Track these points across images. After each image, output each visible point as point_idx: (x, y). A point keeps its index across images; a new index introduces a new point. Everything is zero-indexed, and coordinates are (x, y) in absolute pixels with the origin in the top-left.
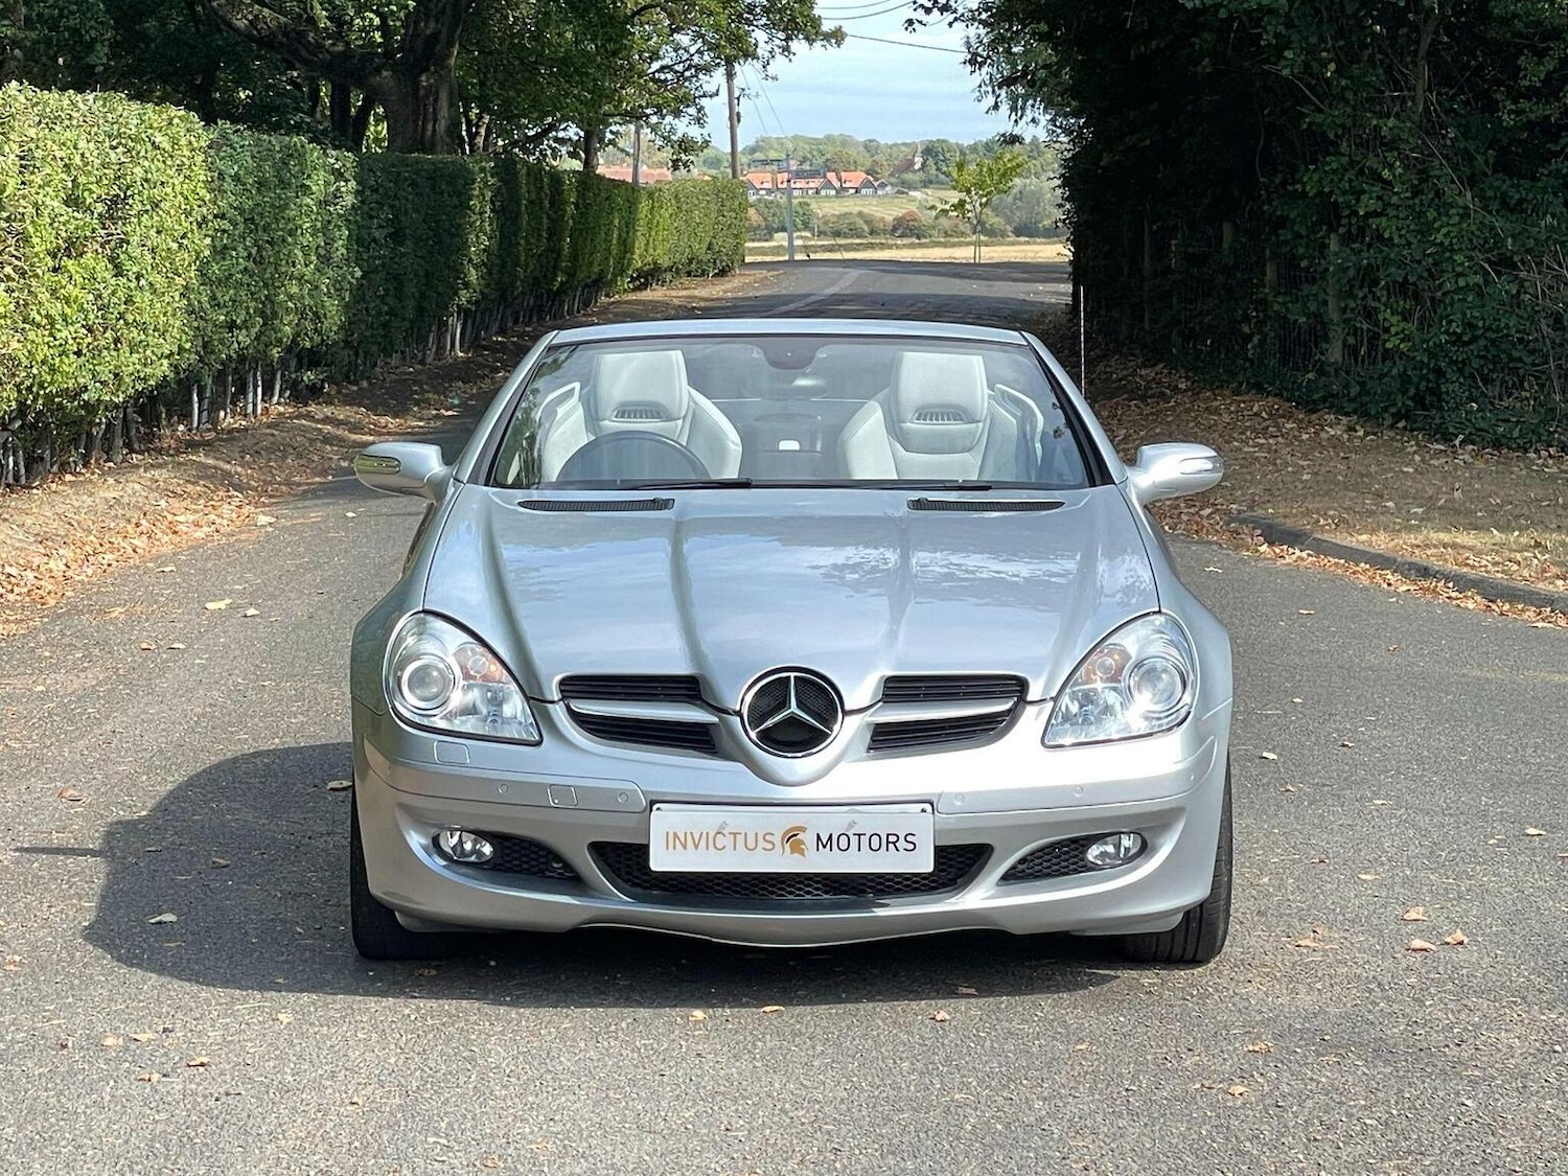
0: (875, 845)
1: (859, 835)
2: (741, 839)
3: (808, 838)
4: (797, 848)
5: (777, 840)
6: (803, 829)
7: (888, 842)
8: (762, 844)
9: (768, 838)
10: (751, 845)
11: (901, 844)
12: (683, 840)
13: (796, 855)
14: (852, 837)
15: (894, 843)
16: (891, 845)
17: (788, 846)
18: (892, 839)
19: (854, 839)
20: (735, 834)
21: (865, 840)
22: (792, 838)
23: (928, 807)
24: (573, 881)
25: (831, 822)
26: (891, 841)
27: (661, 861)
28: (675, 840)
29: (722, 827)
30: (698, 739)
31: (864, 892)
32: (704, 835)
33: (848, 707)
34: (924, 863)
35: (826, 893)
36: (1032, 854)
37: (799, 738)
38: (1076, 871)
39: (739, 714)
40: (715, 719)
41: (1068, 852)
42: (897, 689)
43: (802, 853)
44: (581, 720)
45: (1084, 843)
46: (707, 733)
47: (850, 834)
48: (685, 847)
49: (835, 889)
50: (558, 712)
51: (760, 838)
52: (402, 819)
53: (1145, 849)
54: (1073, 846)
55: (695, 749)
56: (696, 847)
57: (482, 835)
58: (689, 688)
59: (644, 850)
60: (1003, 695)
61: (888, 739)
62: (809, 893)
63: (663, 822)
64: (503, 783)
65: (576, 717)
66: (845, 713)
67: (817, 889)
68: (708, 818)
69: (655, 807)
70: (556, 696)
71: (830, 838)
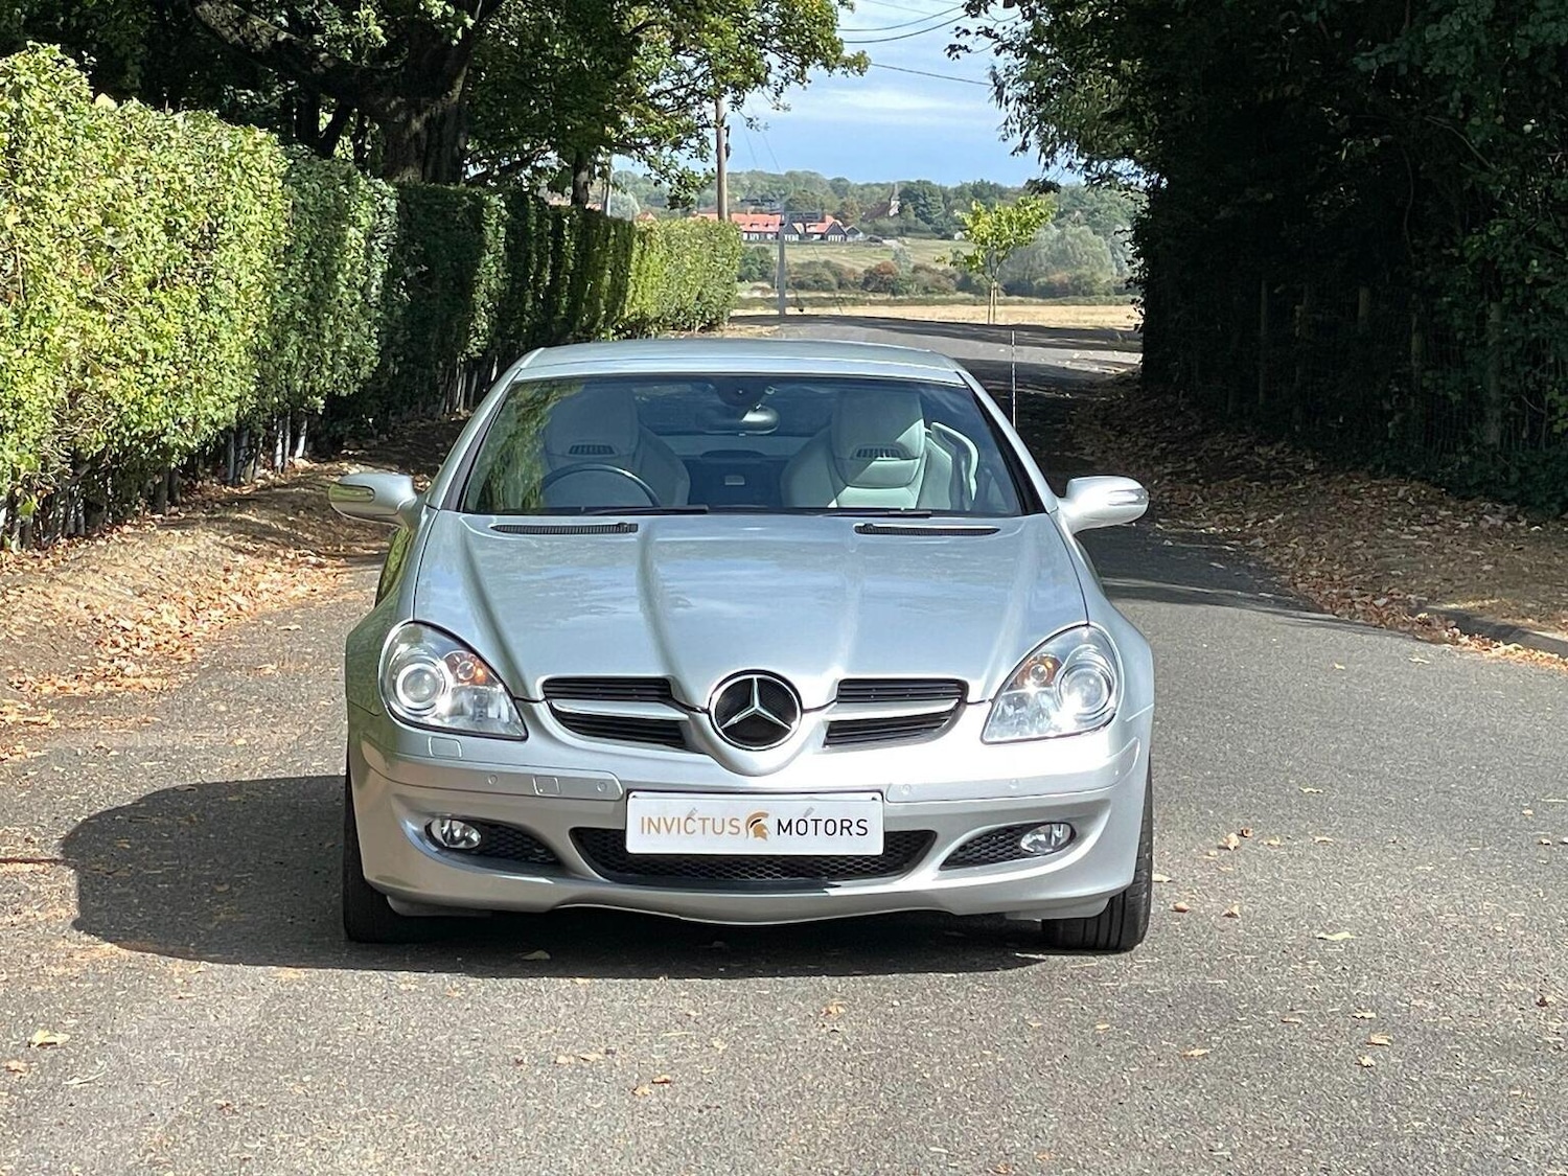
0: (830, 829)
2: (709, 824)
3: (770, 824)
4: (760, 832)
5: (742, 824)
6: (766, 815)
7: (842, 828)
8: (728, 828)
9: (734, 823)
10: (718, 830)
11: (854, 829)
12: (656, 824)
13: (759, 838)
14: (809, 822)
15: (848, 828)
16: (845, 831)
17: (751, 831)
18: (846, 824)
19: (811, 825)
20: (704, 820)
21: (821, 825)
22: (755, 822)
23: (878, 796)
24: (554, 864)
25: (791, 809)
26: (845, 827)
27: (636, 844)
28: (649, 824)
29: (692, 813)
30: (671, 735)
31: (819, 874)
32: (676, 820)
33: (805, 707)
34: (875, 846)
35: (784, 875)
36: (971, 841)
37: (762, 733)
38: (1011, 858)
39: (707, 711)
40: (685, 717)
41: (1003, 841)
42: (851, 691)
43: (764, 836)
44: (562, 718)
45: (1014, 833)
46: (678, 730)
47: (808, 819)
48: (658, 831)
49: (793, 871)
50: (542, 710)
51: (727, 824)
52: (397, 807)
53: (1074, 838)
54: (1009, 834)
55: (666, 744)
56: (669, 831)
57: (470, 822)
58: (662, 689)
59: (621, 835)
60: (947, 697)
61: (841, 734)
62: (769, 875)
63: (640, 809)
64: (493, 775)
65: (560, 716)
66: (803, 711)
67: (776, 872)
68: (679, 805)
69: (631, 795)
70: (540, 696)
71: (790, 823)
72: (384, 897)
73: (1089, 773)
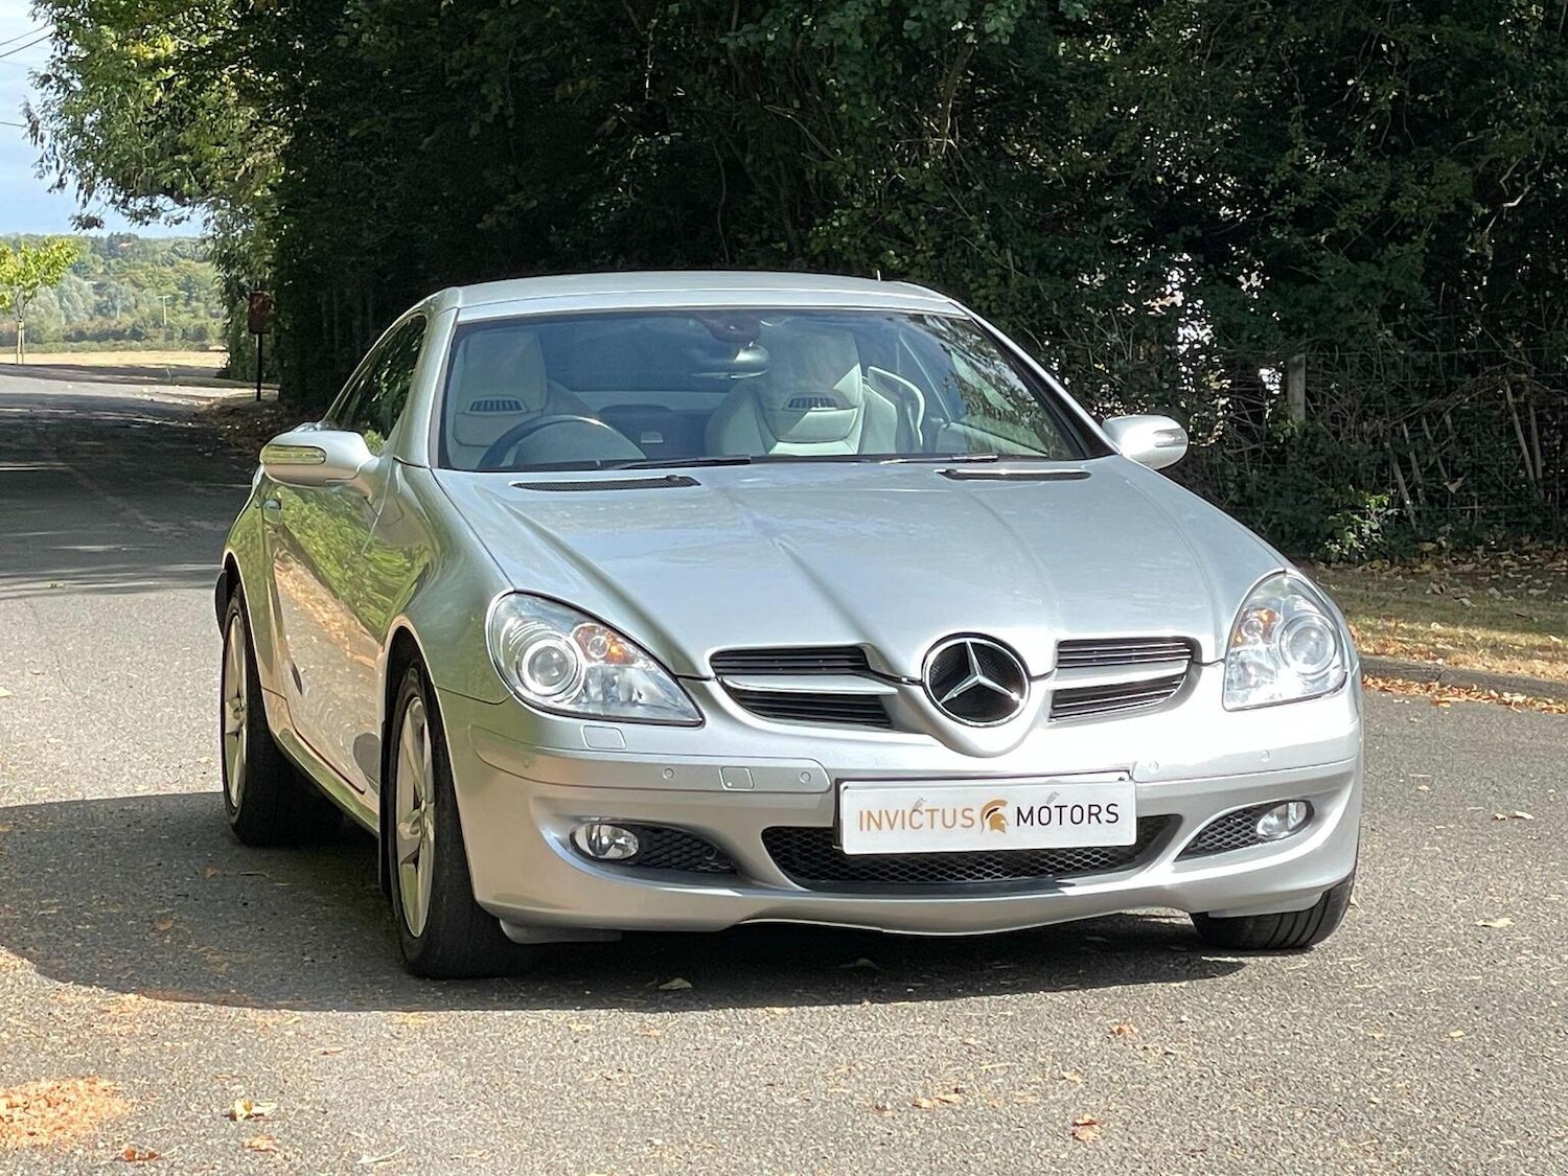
0: (1077, 817)
1: (1061, 807)
2: (938, 816)
3: (1009, 813)
4: (997, 823)
5: (976, 814)
6: (1004, 803)
7: (1090, 814)
8: (960, 820)
9: (966, 813)
10: (949, 822)
11: (1104, 816)
12: (877, 819)
13: (996, 831)
14: (1053, 809)
15: (1096, 815)
16: (1093, 818)
17: (987, 822)
18: (1095, 810)
19: (1055, 813)
20: (932, 811)
21: (1066, 812)
22: (992, 812)
23: (1125, 775)
24: (731, 870)
25: (1029, 796)
26: (1093, 811)
27: (854, 843)
28: (869, 820)
29: (919, 804)
30: (870, 713)
31: (1043, 871)
32: (900, 813)
33: (1033, 673)
34: (1127, 836)
35: (1005, 874)
36: (1214, 822)
37: (987, 707)
38: (1246, 844)
39: (921, 683)
40: (894, 690)
41: (1240, 823)
42: (1072, 654)
43: (1002, 828)
44: (740, 696)
45: (1253, 814)
46: (880, 707)
47: (1051, 806)
48: (879, 826)
49: (1015, 870)
50: (714, 687)
51: (959, 816)
52: (535, 810)
53: (1311, 816)
54: (1246, 816)
55: (866, 723)
56: (892, 827)
58: (855, 659)
59: (832, 834)
60: (1174, 658)
61: (1067, 704)
62: (988, 875)
63: (854, 801)
64: (669, 768)
65: (734, 693)
66: (1031, 679)
67: (997, 871)
68: (905, 795)
69: (842, 786)
70: (710, 672)
71: (1031, 812)
72: (497, 920)
73: (1333, 742)
